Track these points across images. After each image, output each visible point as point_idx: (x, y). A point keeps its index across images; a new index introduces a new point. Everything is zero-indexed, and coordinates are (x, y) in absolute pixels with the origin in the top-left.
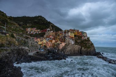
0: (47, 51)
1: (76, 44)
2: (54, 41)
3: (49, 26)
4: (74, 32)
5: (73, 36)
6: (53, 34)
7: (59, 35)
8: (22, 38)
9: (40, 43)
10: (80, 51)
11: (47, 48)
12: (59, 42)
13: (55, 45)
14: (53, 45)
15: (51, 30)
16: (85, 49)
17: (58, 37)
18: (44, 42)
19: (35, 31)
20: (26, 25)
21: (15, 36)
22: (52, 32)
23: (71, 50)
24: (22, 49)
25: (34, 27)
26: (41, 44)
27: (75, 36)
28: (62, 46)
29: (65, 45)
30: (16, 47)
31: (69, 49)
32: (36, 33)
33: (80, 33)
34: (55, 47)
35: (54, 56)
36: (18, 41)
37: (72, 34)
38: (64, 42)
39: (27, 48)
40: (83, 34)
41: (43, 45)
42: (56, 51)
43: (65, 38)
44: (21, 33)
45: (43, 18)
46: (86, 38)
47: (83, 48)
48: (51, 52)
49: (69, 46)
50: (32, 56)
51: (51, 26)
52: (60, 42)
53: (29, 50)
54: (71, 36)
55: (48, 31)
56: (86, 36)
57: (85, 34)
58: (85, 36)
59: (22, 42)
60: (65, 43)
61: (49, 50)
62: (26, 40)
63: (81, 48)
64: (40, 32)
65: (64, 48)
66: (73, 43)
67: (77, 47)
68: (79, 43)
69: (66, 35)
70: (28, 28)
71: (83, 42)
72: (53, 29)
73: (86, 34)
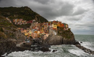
0: (33, 42)
1: (58, 35)
2: (39, 32)
3: (35, 17)
4: (57, 23)
5: (56, 28)
6: (38, 25)
7: (43, 27)
8: (10, 31)
9: (26, 34)
10: (61, 41)
11: (33, 39)
12: (43, 33)
13: (40, 36)
14: (38, 36)
15: (36, 22)
16: (66, 39)
17: (43, 29)
18: (30, 33)
19: (21, 22)
20: (13, 16)
21: (4, 30)
22: (37, 23)
23: (54, 40)
24: (11, 42)
25: (21, 18)
26: (28, 35)
27: (58, 27)
28: (46, 37)
29: (49, 36)
30: (5, 40)
31: (52, 39)
32: (23, 24)
33: (62, 25)
34: (40, 37)
35: (39, 46)
36: (7, 34)
37: (55, 26)
38: (48, 33)
39: (14, 40)
40: (65, 26)
41: (29, 36)
42: (41, 41)
43: (49, 30)
44: (9, 26)
45: (29, 8)
46: (67, 29)
47: (64, 38)
48: (36, 42)
49: (52, 37)
50: (20, 48)
51: (36, 17)
52: (45, 33)
53: (17, 42)
54: (54, 27)
55: (34, 22)
56: (68, 27)
57: (66, 25)
58: (66, 27)
59: (10, 34)
60: (49, 35)
61: (34, 41)
62: (14, 33)
63: (63, 38)
64: (26, 23)
65: (48, 39)
66: (56, 34)
67: (59, 37)
68: (61, 34)
69: (50, 27)
70: (15, 19)
71: (65, 33)
72: (38, 20)
73: (68, 25)
